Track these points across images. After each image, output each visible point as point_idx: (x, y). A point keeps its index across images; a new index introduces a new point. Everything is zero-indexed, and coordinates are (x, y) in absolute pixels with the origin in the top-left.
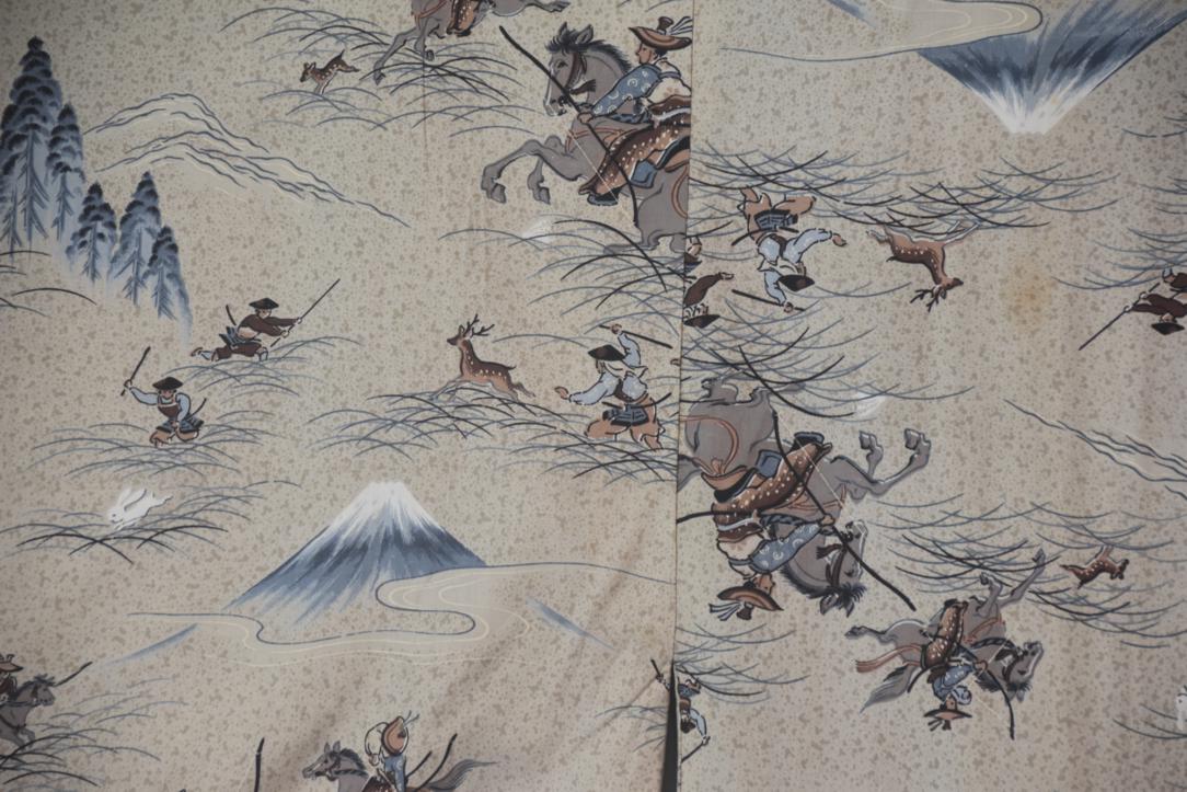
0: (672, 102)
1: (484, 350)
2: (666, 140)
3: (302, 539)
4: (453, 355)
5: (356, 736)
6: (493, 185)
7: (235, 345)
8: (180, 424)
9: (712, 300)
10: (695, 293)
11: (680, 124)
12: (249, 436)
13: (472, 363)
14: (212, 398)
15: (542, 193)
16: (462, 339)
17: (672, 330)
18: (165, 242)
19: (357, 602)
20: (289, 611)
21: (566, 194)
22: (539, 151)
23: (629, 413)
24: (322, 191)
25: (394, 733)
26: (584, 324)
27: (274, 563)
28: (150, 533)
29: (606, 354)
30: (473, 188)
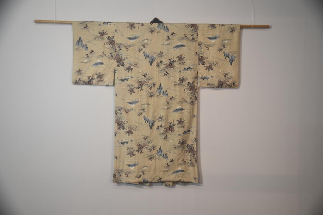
0: (114, 40)
1: (104, 53)
2: (114, 42)
3: (95, 63)
4: (103, 53)
5: (98, 73)
6: (104, 44)
7: (91, 53)
8: (88, 57)
9: (116, 50)
10: (115, 50)
11: (114, 41)
12: (92, 57)
13: (104, 54)
14: (90, 55)
15: (107, 45)
16: (103, 52)
17: (114, 52)
18: (87, 47)
19: (98, 66)
20: (94, 67)
21: (108, 45)
22: (107, 42)
23: (112, 56)
24: (95, 44)
25: (100, 73)
26: (109, 52)
27: (93, 64)
28: (87, 62)
29: (111, 53)
30: (103, 45)
